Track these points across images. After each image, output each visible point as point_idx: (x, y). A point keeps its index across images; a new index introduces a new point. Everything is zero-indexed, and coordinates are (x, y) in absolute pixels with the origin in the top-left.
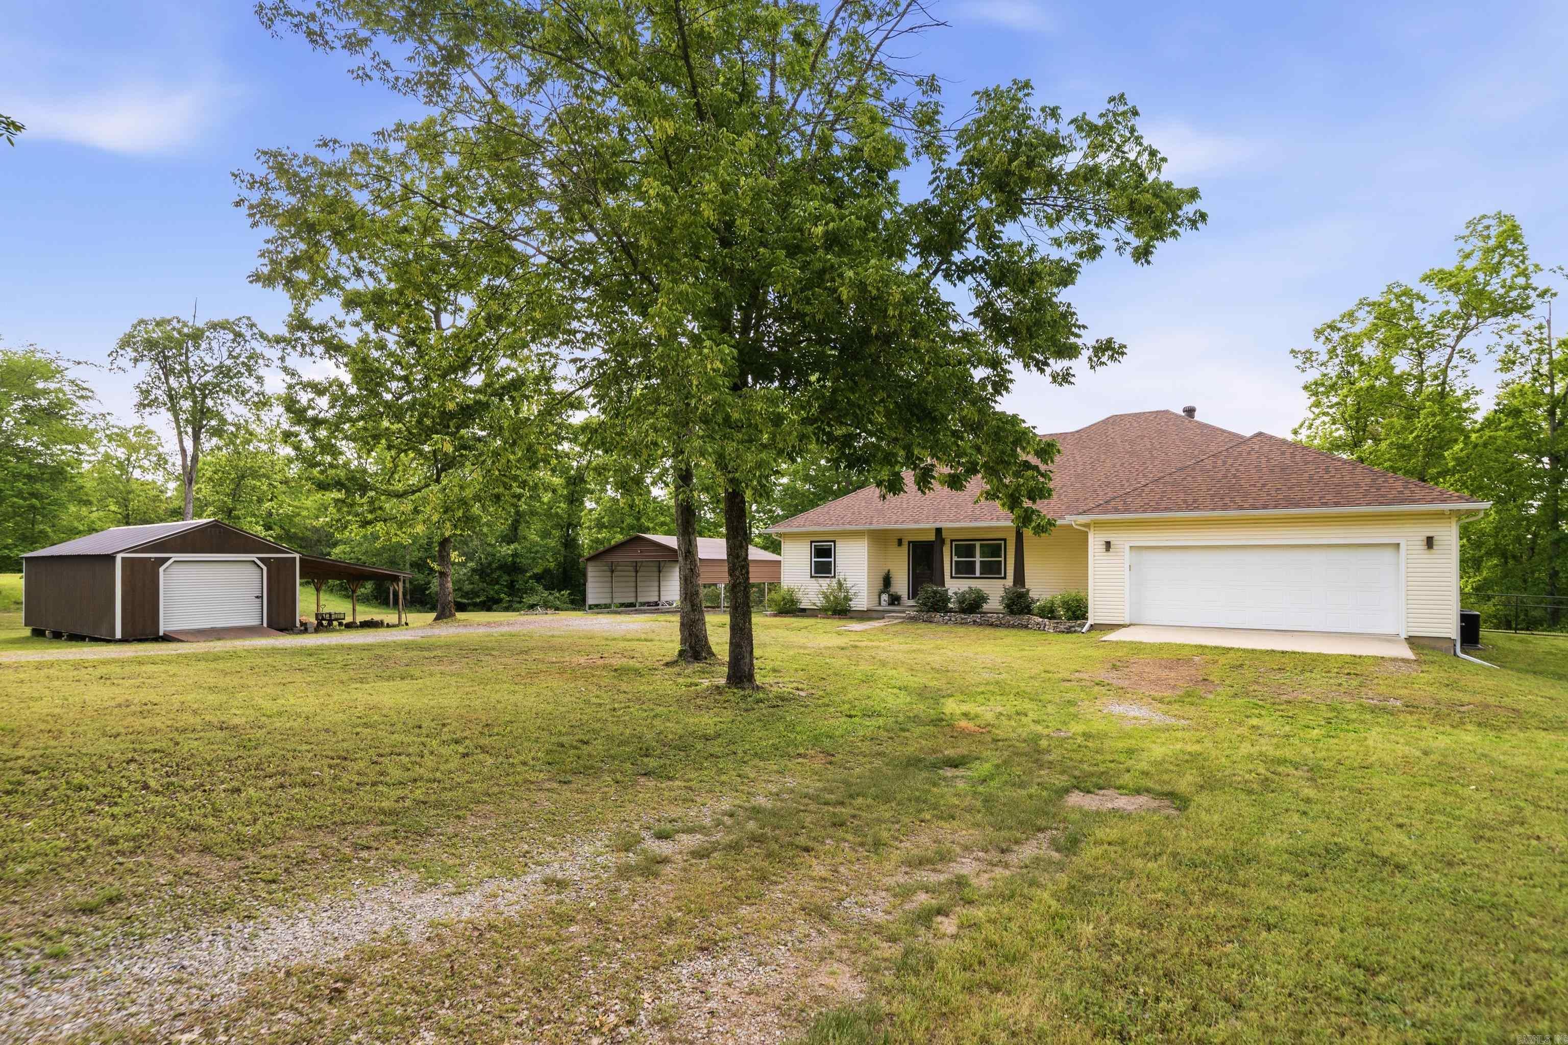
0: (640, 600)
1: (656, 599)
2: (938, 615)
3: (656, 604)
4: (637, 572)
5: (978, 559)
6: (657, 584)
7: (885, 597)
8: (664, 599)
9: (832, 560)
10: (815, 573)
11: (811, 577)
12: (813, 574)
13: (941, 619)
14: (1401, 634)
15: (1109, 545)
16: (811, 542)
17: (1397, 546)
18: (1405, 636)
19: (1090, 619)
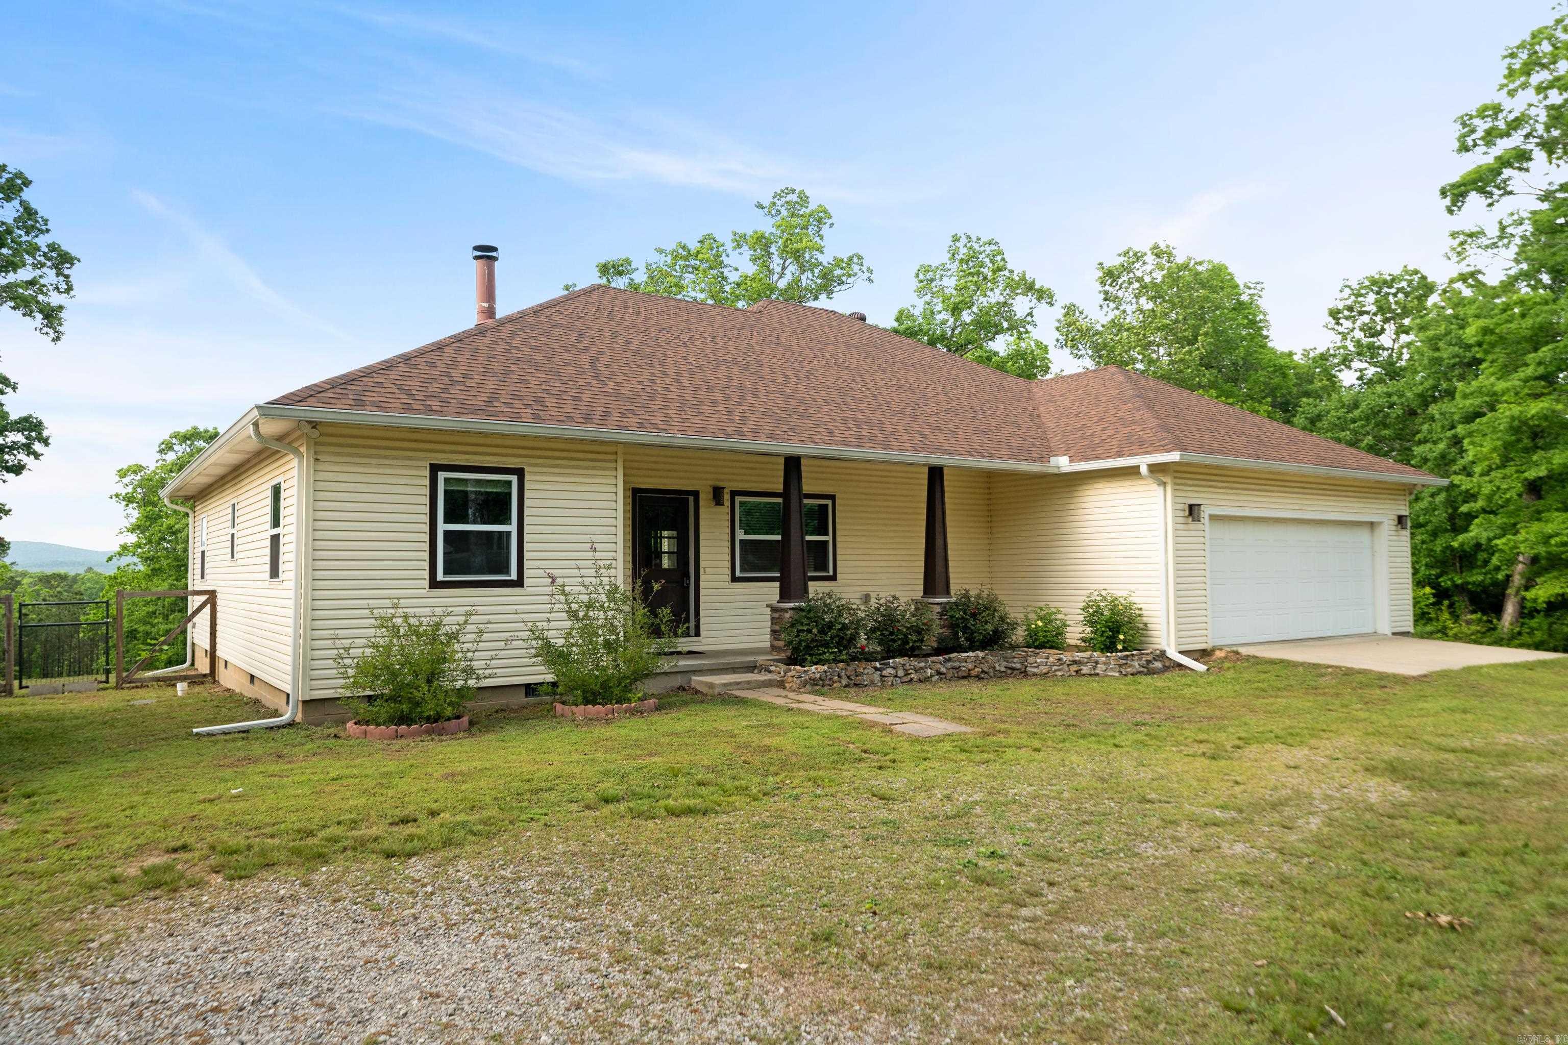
9: (513, 528)
10: (446, 572)
11: (434, 584)
12: (440, 576)
13: (877, 676)
14: (1380, 631)
15: (1193, 511)
16: (435, 469)
17: (1372, 525)
18: (1390, 634)
19: (1169, 645)
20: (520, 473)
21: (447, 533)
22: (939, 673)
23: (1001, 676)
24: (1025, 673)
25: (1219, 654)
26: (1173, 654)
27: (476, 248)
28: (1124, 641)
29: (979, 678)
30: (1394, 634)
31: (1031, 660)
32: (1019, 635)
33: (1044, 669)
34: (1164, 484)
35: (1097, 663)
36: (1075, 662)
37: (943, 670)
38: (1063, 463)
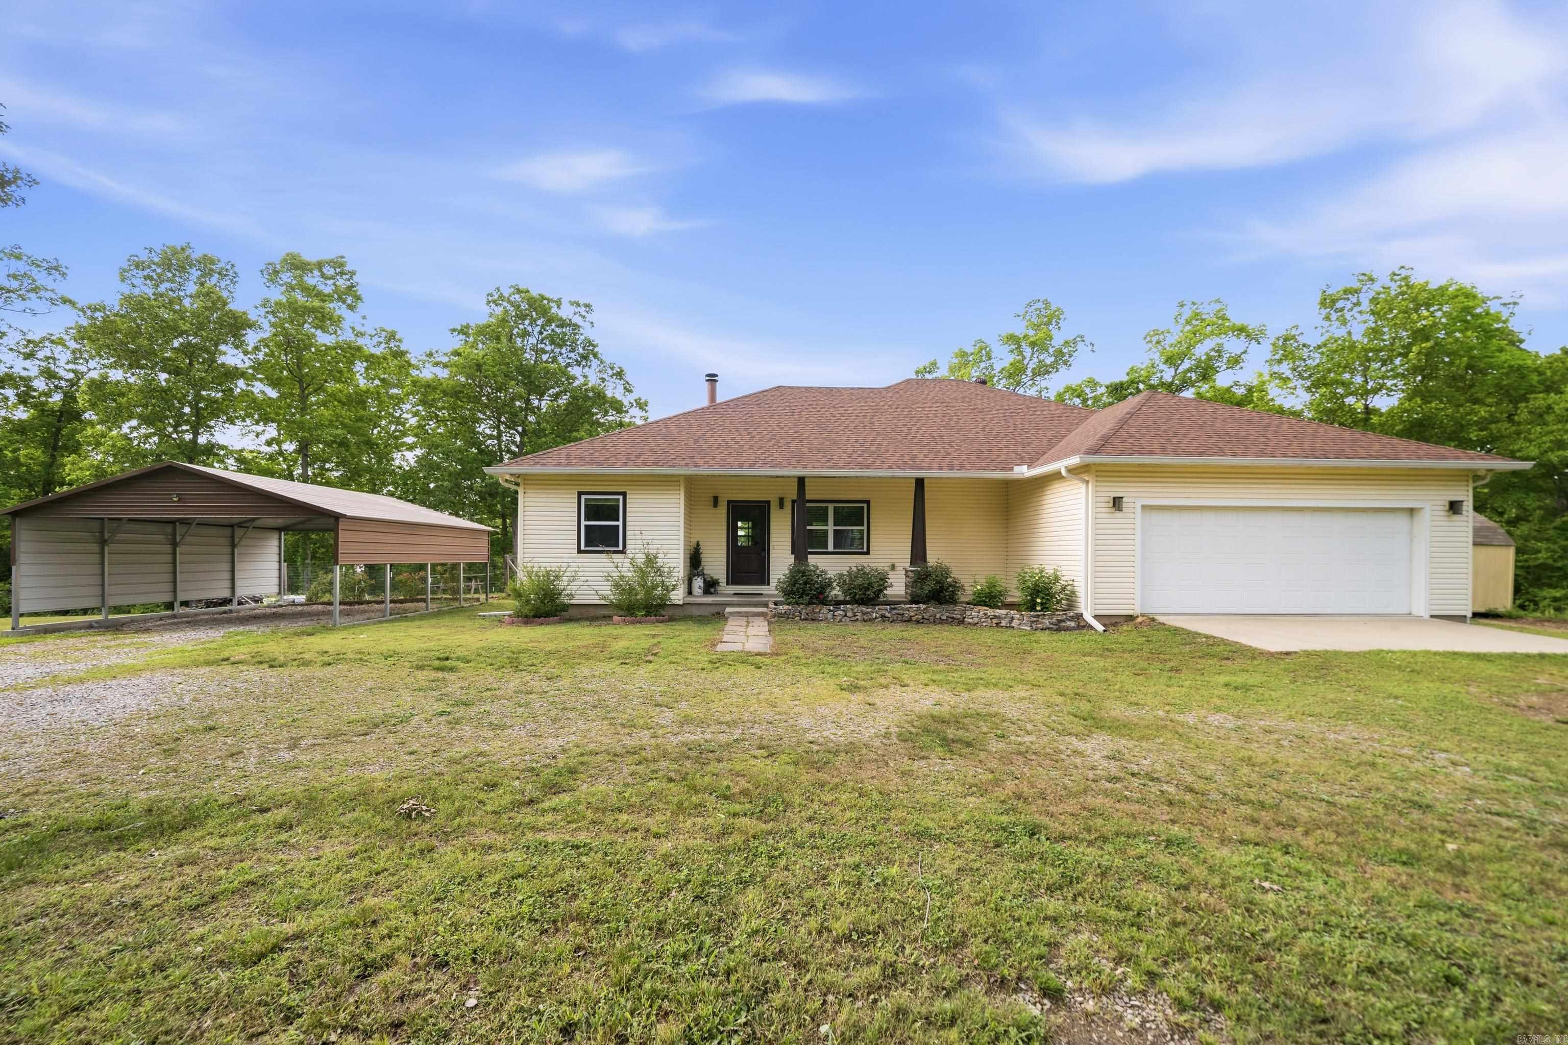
0: (182, 597)
1: (226, 594)
2: (825, 609)
3: (226, 602)
4: (174, 544)
5: (831, 528)
6: (226, 567)
7: (698, 583)
8: (242, 592)
9: (620, 523)
10: (586, 546)
11: (580, 551)
12: (583, 548)
13: (830, 615)
14: (1415, 612)
15: (1117, 503)
16: (580, 494)
17: (1411, 511)
18: (1427, 617)
19: (1086, 609)
20: (624, 494)
21: (586, 526)
22: (883, 616)
23: (941, 622)
24: (961, 622)
25: (1139, 620)
26: (1089, 618)
27: (708, 375)
28: (1042, 604)
29: (918, 622)
30: (1432, 616)
31: (968, 613)
32: (966, 595)
33: (976, 620)
34: (1088, 482)
35: (1013, 618)
36: (995, 617)
37: (887, 614)
38: (1023, 471)
